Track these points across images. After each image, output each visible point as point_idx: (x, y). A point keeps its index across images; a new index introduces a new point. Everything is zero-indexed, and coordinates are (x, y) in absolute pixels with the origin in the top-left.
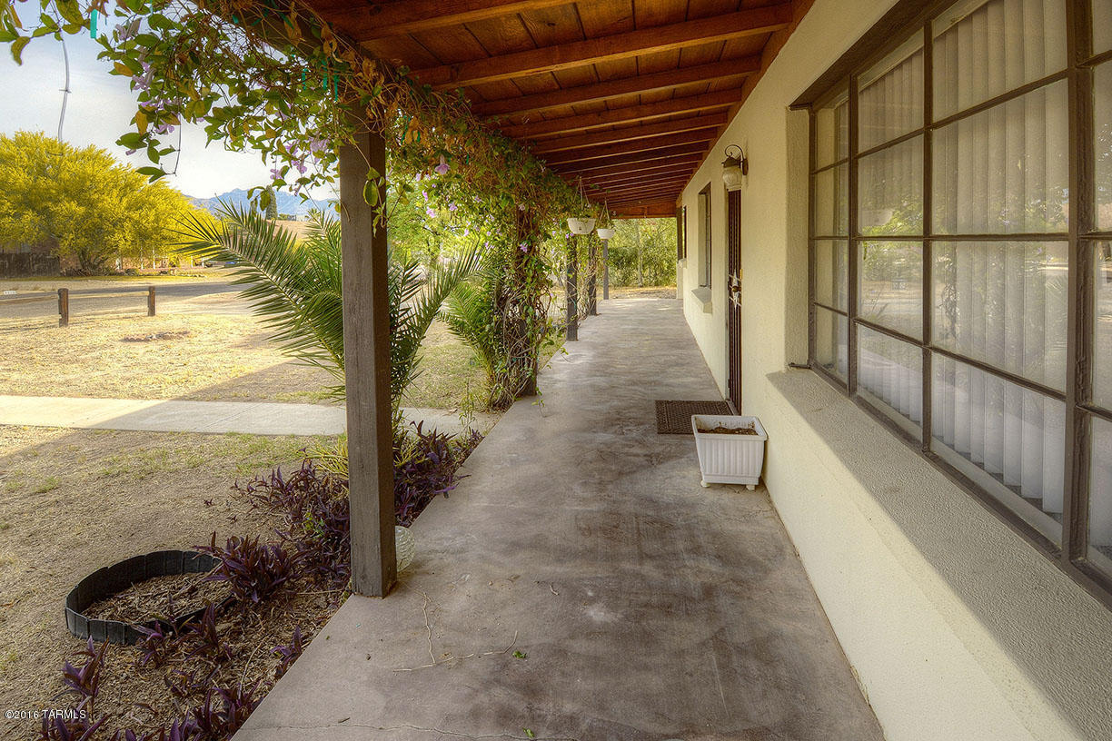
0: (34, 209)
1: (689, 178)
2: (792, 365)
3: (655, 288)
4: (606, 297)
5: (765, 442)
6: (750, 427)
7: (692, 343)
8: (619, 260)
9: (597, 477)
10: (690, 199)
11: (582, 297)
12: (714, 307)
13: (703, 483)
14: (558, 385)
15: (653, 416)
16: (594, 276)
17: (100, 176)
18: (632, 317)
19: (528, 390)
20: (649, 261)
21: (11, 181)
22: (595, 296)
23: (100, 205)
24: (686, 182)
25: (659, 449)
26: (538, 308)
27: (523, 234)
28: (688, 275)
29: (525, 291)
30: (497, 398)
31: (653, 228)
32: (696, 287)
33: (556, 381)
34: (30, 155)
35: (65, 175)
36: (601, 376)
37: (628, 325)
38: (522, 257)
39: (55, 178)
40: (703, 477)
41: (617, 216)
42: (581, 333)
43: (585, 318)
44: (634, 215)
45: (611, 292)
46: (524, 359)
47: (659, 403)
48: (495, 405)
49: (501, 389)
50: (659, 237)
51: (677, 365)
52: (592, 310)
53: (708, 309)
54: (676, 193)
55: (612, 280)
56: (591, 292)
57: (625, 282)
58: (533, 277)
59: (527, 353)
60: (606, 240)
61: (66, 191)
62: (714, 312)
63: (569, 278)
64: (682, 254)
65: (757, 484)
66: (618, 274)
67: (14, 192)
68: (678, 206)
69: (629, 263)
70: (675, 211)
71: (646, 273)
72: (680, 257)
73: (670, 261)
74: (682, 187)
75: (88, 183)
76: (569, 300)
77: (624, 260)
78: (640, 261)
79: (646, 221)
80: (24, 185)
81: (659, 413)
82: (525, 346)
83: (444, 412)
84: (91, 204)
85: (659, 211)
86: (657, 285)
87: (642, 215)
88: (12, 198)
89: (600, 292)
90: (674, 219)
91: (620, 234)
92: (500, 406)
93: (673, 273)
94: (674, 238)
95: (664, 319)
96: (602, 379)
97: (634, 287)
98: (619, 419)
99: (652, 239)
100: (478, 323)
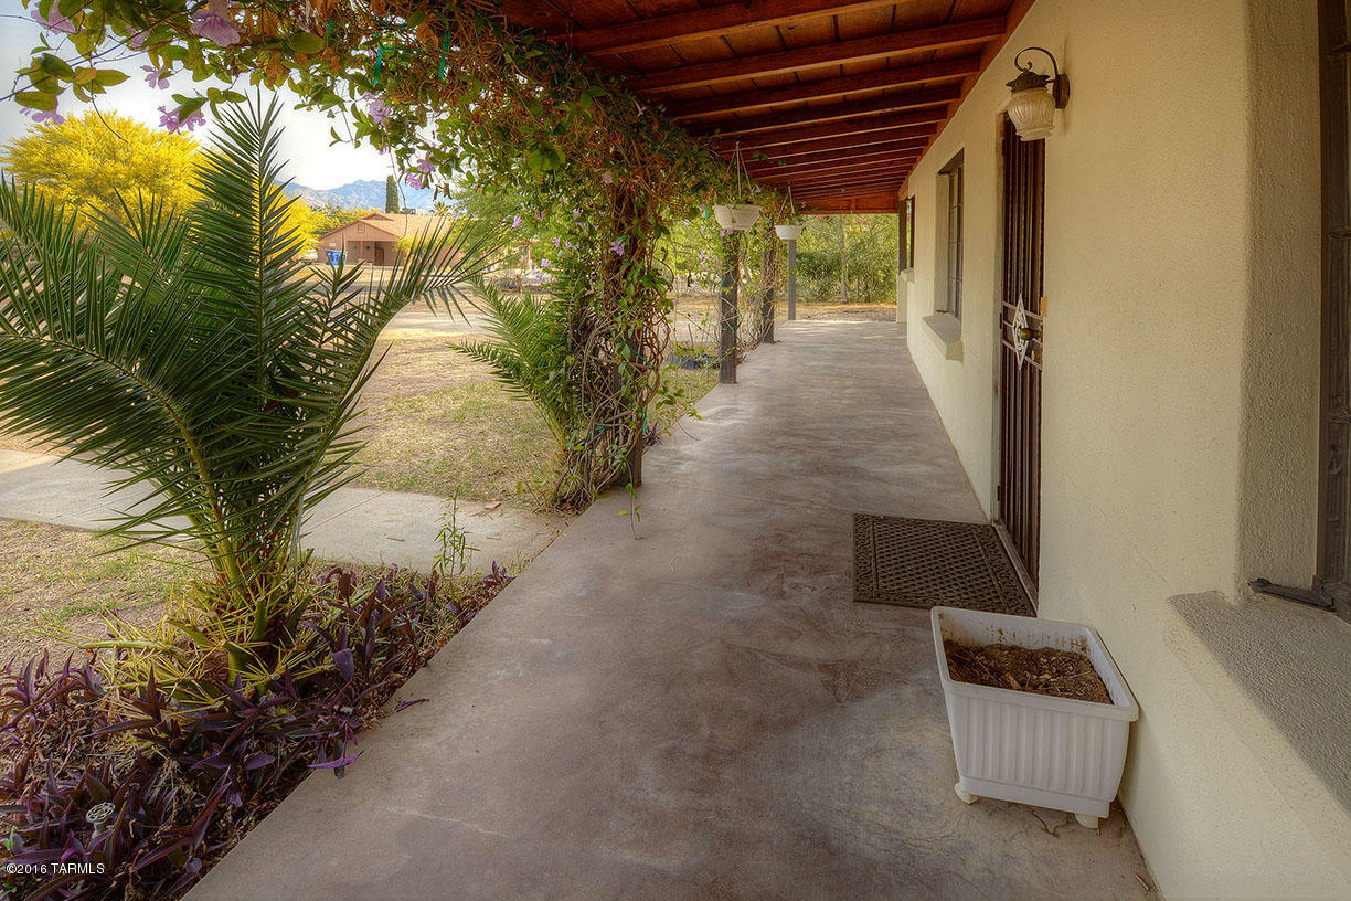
0: (98, 195)
1: (920, 153)
2: (1263, 585)
3: (865, 306)
4: (792, 316)
5: (1133, 728)
6: (1076, 649)
7: (920, 396)
8: (815, 268)
9: (705, 732)
10: (924, 185)
11: (748, 321)
12: (965, 350)
13: (961, 789)
14: (683, 468)
15: (846, 553)
16: (771, 291)
17: (177, 160)
18: (825, 348)
19: (626, 480)
20: (857, 271)
21: (73, 163)
22: (771, 317)
23: (175, 192)
24: (915, 161)
25: (852, 651)
26: (648, 345)
27: (622, 225)
28: (917, 294)
29: (619, 319)
30: (566, 490)
31: (864, 228)
32: (930, 312)
33: (682, 458)
34: (99, 136)
35: (138, 159)
36: (762, 452)
37: (819, 361)
38: (619, 262)
39: (125, 162)
40: (961, 777)
41: (809, 209)
42: (742, 372)
43: (755, 347)
44: (835, 209)
45: (800, 309)
46: (617, 428)
47: (861, 520)
48: (564, 502)
49: (575, 479)
50: (873, 239)
51: (897, 436)
52: (767, 335)
53: (954, 351)
54: (899, 178)
55: (803, 293)
56: (767, 311)
57: (822, 296)
58: (637, 296)
59: (622, 418)
60: (793, 242)
61: (137, 177)
62: (966, 357)
63: (724, 293)
64: (906, 260)
65: (1105, 815)
66: (813, 286)
67: (77, 176)
68: (902, 198)
69: (829, 271)
70: (896, 203)
71: (854, 286)
72: (903, 266)
73: (887, 271)
74: (909, 169)
75: (163, 168)
76: (724, 324)
77: (821, 269)
78: (845, 270)
79: (854, 218)
80: (88, 170)
81: (860, 544)
82: (620, 407)
83: (478, 508)
84: (164, 191)
85: (874, 204)
86: (868, 300)
87: (847, 209)
88: (74, 183)
89: (781, 310)
90: (895, 216)
91: (813, 234)
92: (572, 503)
93: (892, 286)
94: (895, 242)
95: (877, 352)
96: (763, 458)
97: (834, 303)
98: (778, 555)
99: (862, 242)
100: (540, 366)
